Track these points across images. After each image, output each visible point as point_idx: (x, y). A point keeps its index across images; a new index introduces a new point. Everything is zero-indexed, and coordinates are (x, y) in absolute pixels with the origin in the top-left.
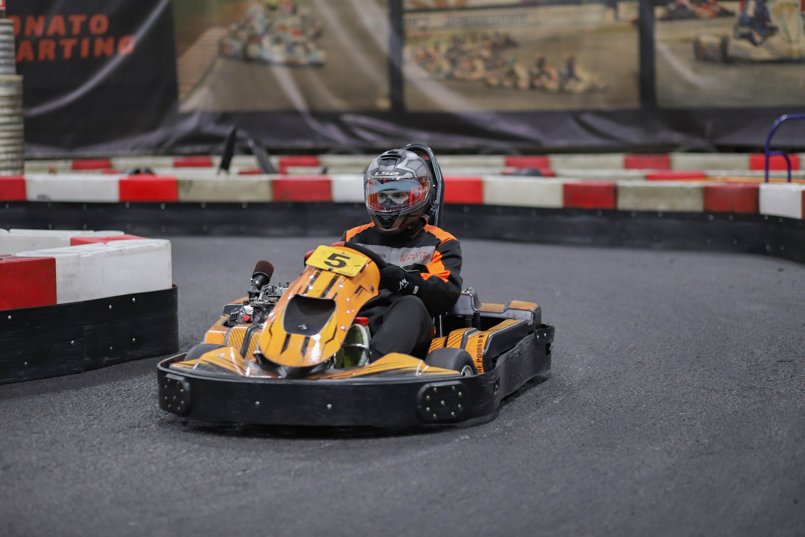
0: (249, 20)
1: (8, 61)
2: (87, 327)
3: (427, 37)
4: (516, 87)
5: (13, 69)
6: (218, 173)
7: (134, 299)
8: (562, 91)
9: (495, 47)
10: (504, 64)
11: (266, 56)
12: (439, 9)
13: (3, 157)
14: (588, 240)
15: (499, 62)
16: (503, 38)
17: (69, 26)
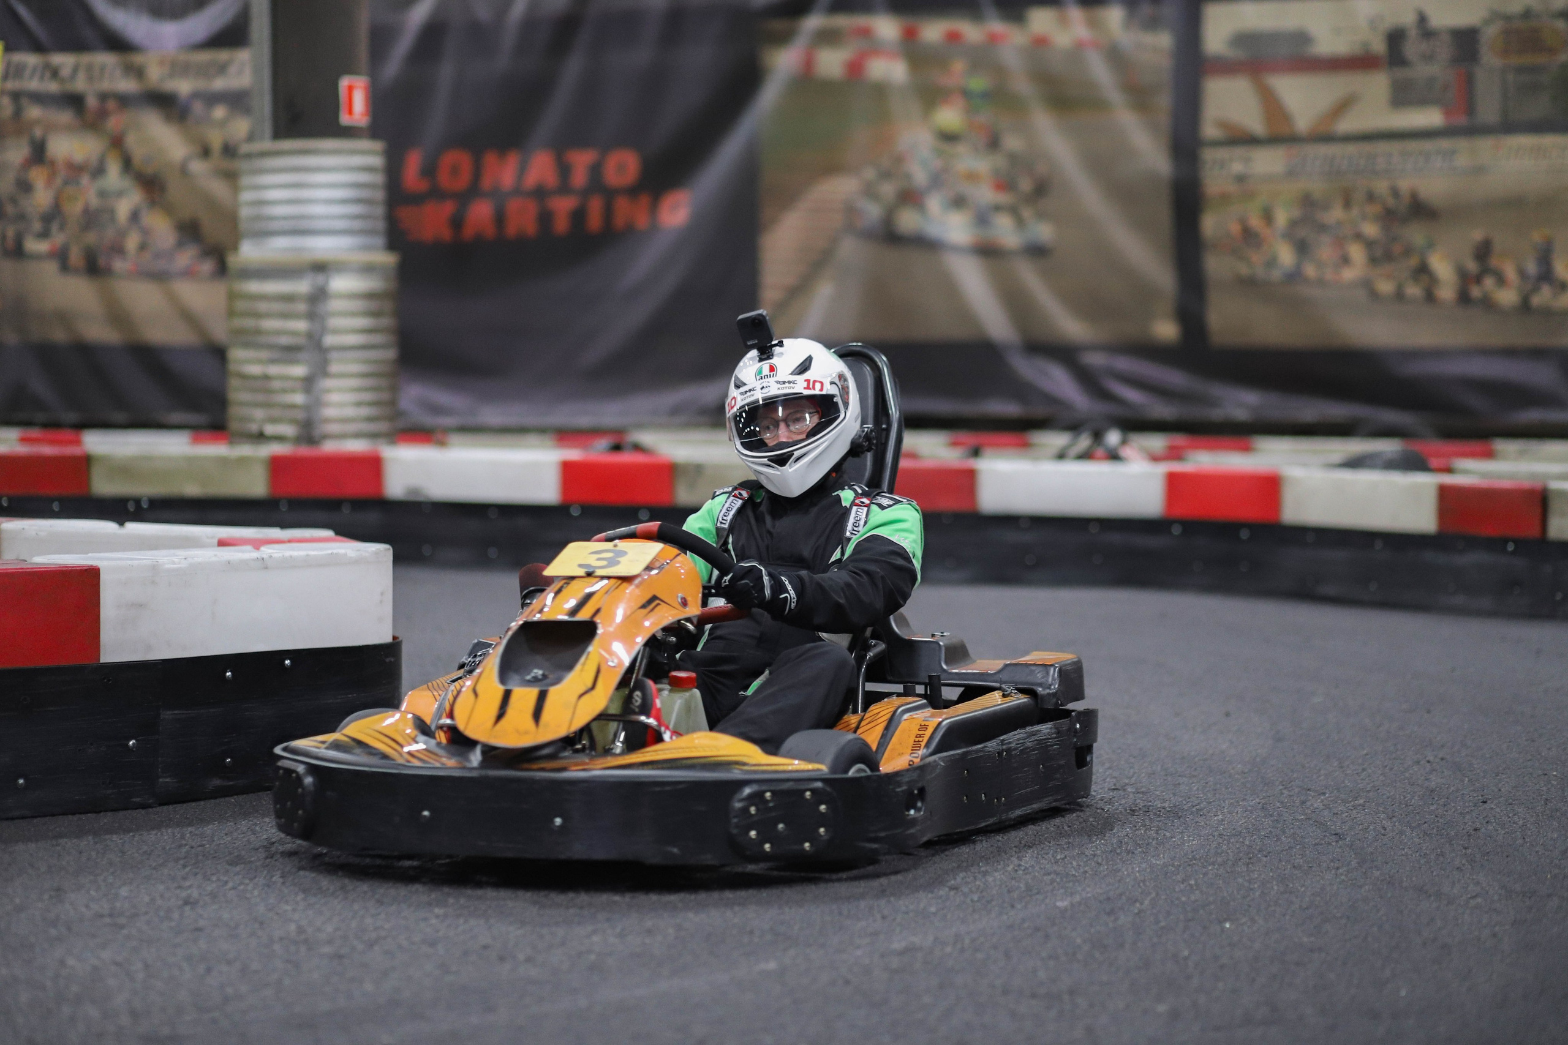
0: (899, 160)
1: (366, 224)
2: (169, 713)
3: (1247, 196)
4: (1430, 297)
9: (1389, 217)
10: (1408, 252)
11: (933, 230)
12: (1274, 140)
13: (350, 412)
14: (1486, 603)
15: (1396, 248)
16: (1405, 199)
17: (564, 170)
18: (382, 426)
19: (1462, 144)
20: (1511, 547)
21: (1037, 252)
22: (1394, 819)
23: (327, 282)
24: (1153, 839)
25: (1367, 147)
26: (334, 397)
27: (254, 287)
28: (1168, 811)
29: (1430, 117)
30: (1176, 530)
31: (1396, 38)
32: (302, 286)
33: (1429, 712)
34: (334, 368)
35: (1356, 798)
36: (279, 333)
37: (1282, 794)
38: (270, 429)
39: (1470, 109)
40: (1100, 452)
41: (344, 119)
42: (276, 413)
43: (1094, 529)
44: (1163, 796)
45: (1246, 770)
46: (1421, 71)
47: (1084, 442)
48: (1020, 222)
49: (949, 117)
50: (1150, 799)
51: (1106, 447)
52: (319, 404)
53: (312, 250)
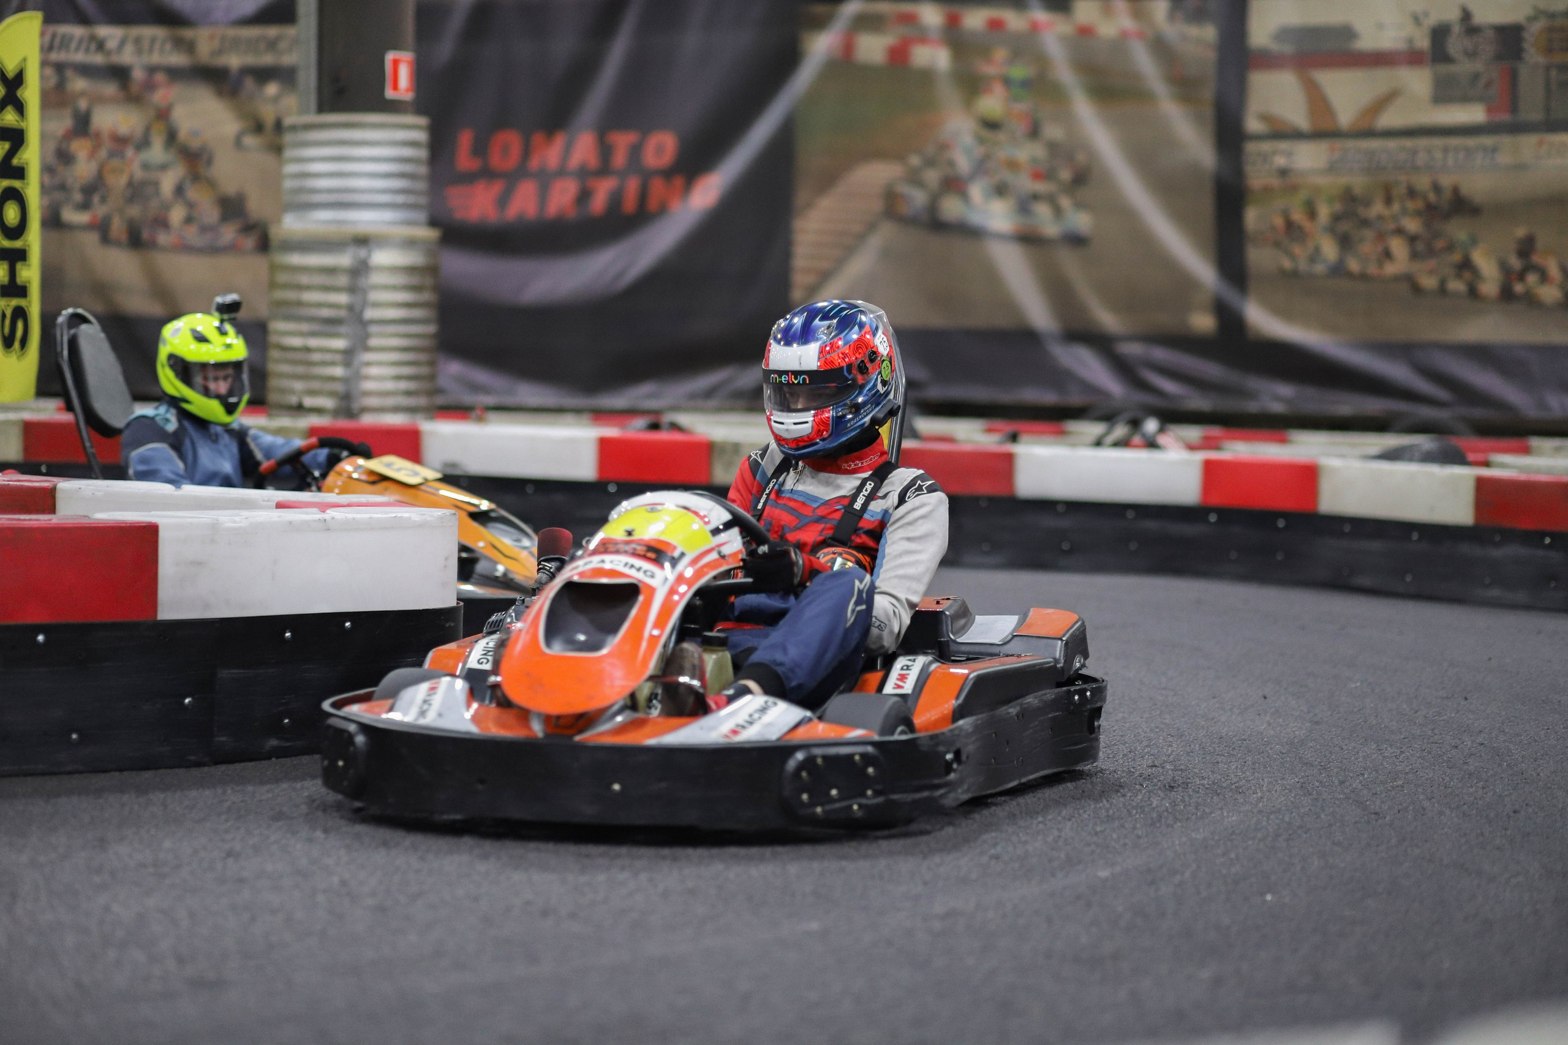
0: (944, 147)
1: (410, 199)
3: (1295, 189)
4: (1473, 293)
5: (422, 216)
7: (348, 624)
9: (1432, 213)
10: (1450, 248)
11: (973, 218)
12: (1317, 135)
13: (390, 386)
14: (1521, 596)
15: (1439, 244)
16: (1448, 195)
18: (422, 401)
19: (1506, 140)
20: (1548, 541)
21: (1076, 241)
22: (1434, 800)
23: (369, 256)
24: (1193, 815)
25: (1408, 143)
26: (374, 371)
27: (296, 259)
28: (1207, 788)
29: (1474, 114)
30: (1213, 518)
31: (1440, 34)
32: (345, 260)
33: (1466, 699)
34: (373, 342)
35: (1395, 780)
36: (320, 305)
37: (1321, 773)
38: (308, 402)
39: (1514, 108)
40: (1137, 439)
41: (389, 94)
42: (316, 385)
43: (1130, 514)
44: (1202, 773)
45: (1284, 751)
46: (1464, 67)
47: (1120, 431)
48: (1058, 211)
49: (992, 103)
50: (1189, 776)
51: (1144, 435)
52: (358, 377)
53: (354, 223)
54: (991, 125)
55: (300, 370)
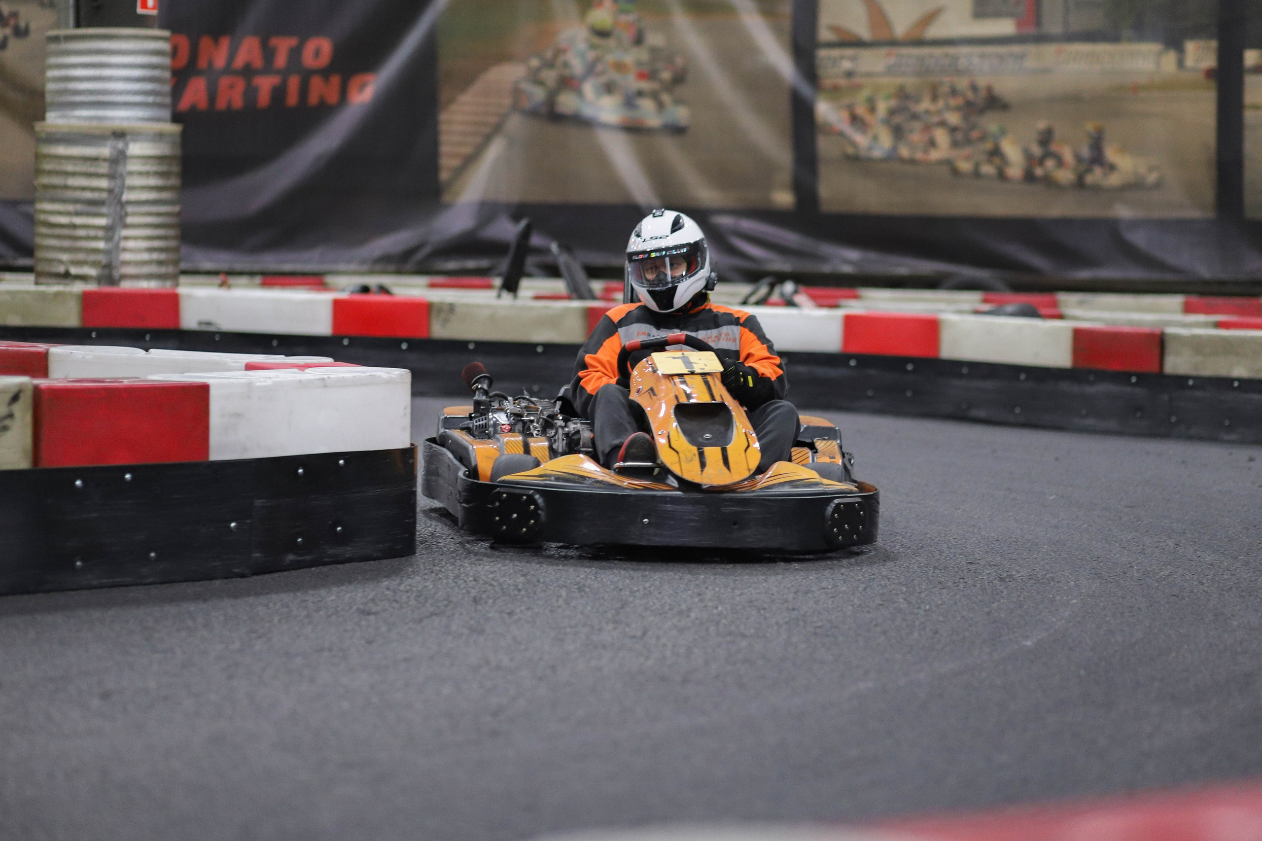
0: (559, 52)
1: (158, 99)
2: (259, 501)
3: (858, 88)
4: (1002, 176)
5: (167, 114)
6: (499, 296)
7: (341, 462)
8: (1080, 184)
9: (969, 108)
11: (588, 111)
12: (878, 43)
13: (145, 256)
14: (1112, 424)
15: (975, 134)
16: (983, 94)
17: (269, 54)
18: (170, 269)
19: (1030, 49)
20: (1134, 379)
21: (676, 130)
23: (126, 147)
25: (952, 50)
26: (131, 244)
27: (61, 150)
29: (1005, 27)
30: (853, 363)
32: (105, 151)
34: (130, 220)
36: (83, 189)
38: (74, 270)
39: (1038, 23)
40: (775, 297)
41: (140, 11)
42: (81, 256)
47: (763, 290)
48: (661, 106)
49: (602, 16)
51: (782, 295)
52: (118, 249)
53: (112, 119)
54: (602, 33)
55: (66, 243)
